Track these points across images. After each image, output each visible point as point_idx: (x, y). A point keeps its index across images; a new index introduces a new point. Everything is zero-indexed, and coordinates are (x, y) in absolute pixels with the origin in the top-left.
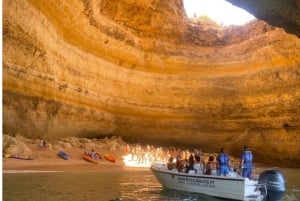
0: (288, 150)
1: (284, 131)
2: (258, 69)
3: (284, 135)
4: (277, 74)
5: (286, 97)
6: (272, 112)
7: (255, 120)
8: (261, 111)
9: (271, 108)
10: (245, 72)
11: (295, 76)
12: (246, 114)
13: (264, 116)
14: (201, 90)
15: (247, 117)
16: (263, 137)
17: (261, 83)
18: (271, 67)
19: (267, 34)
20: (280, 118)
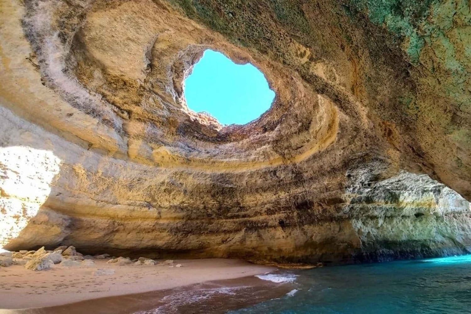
0: (284, 248)
1: (280, 228)
2: (257, 167)
3: (280, 233)
4: (275, 172)
5: (283, 195)
6: (269, 209)
7: (251, 219)
8: (258, 209)
9: (267, 206)
10: (244, 170)
11: (290, 175)
12: (243, 213)
13: (261, 214)
14: (198, 187)
15: (244, 216)
16: (259, 236)
17: (260, 181)
18: (270, 166)
19: (266, 134)
20: (276, 215)
